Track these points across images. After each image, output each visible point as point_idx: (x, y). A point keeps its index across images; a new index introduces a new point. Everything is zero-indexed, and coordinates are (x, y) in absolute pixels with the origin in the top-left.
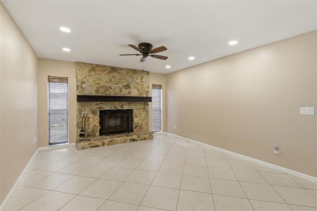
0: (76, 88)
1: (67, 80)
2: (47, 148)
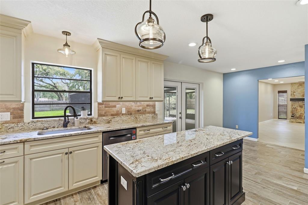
0: (290, 95)
1: (287, 92)
2: (277, 119)
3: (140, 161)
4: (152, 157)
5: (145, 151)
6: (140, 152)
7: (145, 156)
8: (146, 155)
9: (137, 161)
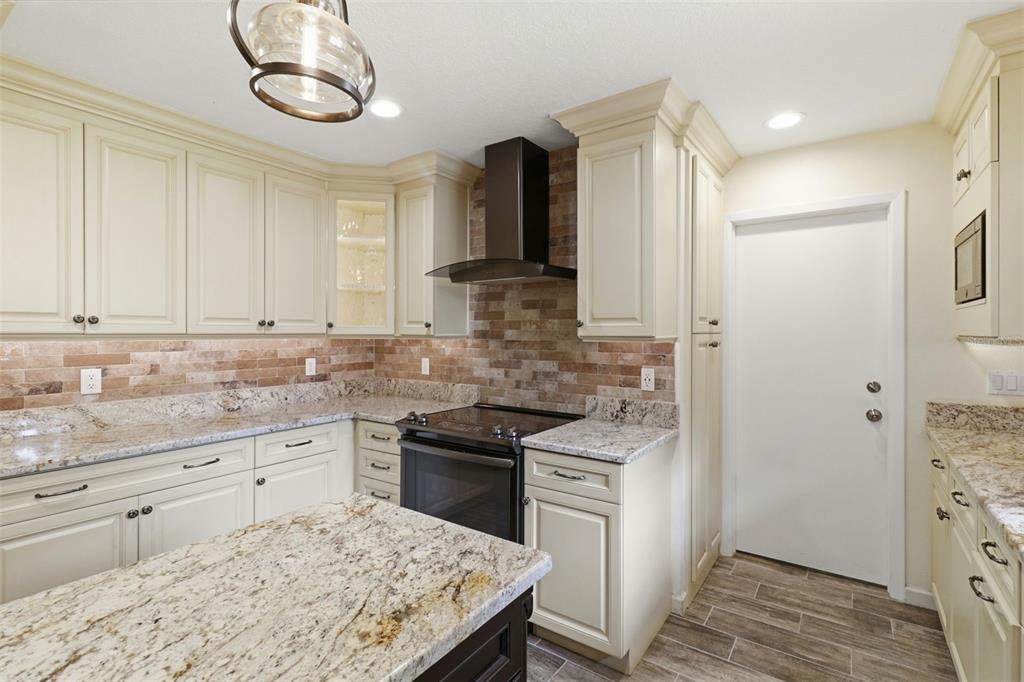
3: (351, 514)
4: (309, 529)
5: (338, 550)
6: (359, 545)
7: (333, 532)
8: (330, 536)
9: (361, 514)
